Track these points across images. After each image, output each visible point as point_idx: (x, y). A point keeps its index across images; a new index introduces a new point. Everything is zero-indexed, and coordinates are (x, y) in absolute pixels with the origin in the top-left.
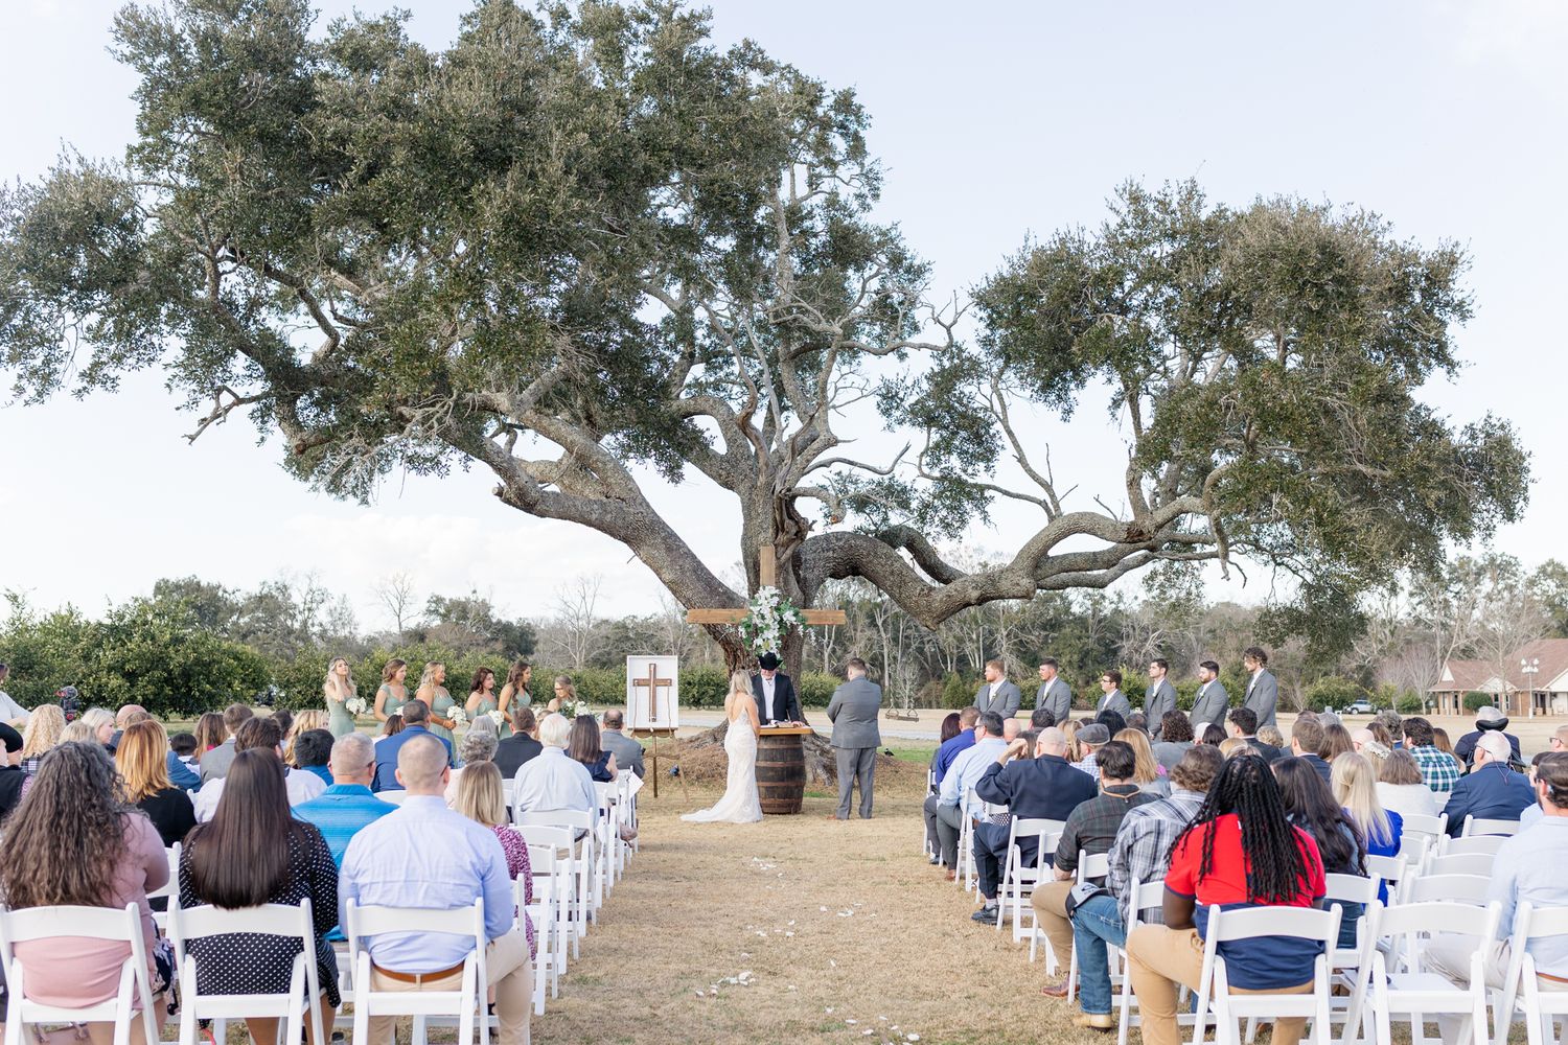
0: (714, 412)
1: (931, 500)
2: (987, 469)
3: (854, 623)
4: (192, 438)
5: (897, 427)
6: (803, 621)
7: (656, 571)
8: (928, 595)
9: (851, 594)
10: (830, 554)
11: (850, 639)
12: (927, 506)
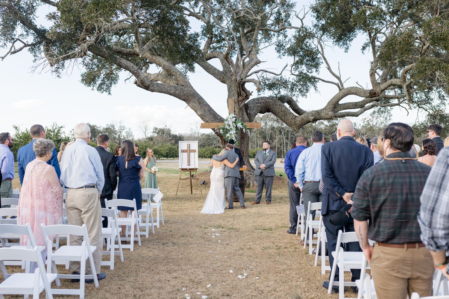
0: (219, 56)
1: (295, 82)
2: (317, 71)
3: (275, 133)
4: (3, 58)
5: (282, 57)
6: (245, 127)
7: (195, 111)
8: (295, 119)
9: (274, 125)
10: (259, 104)
11: (274, 138)
12: (294, 85)
